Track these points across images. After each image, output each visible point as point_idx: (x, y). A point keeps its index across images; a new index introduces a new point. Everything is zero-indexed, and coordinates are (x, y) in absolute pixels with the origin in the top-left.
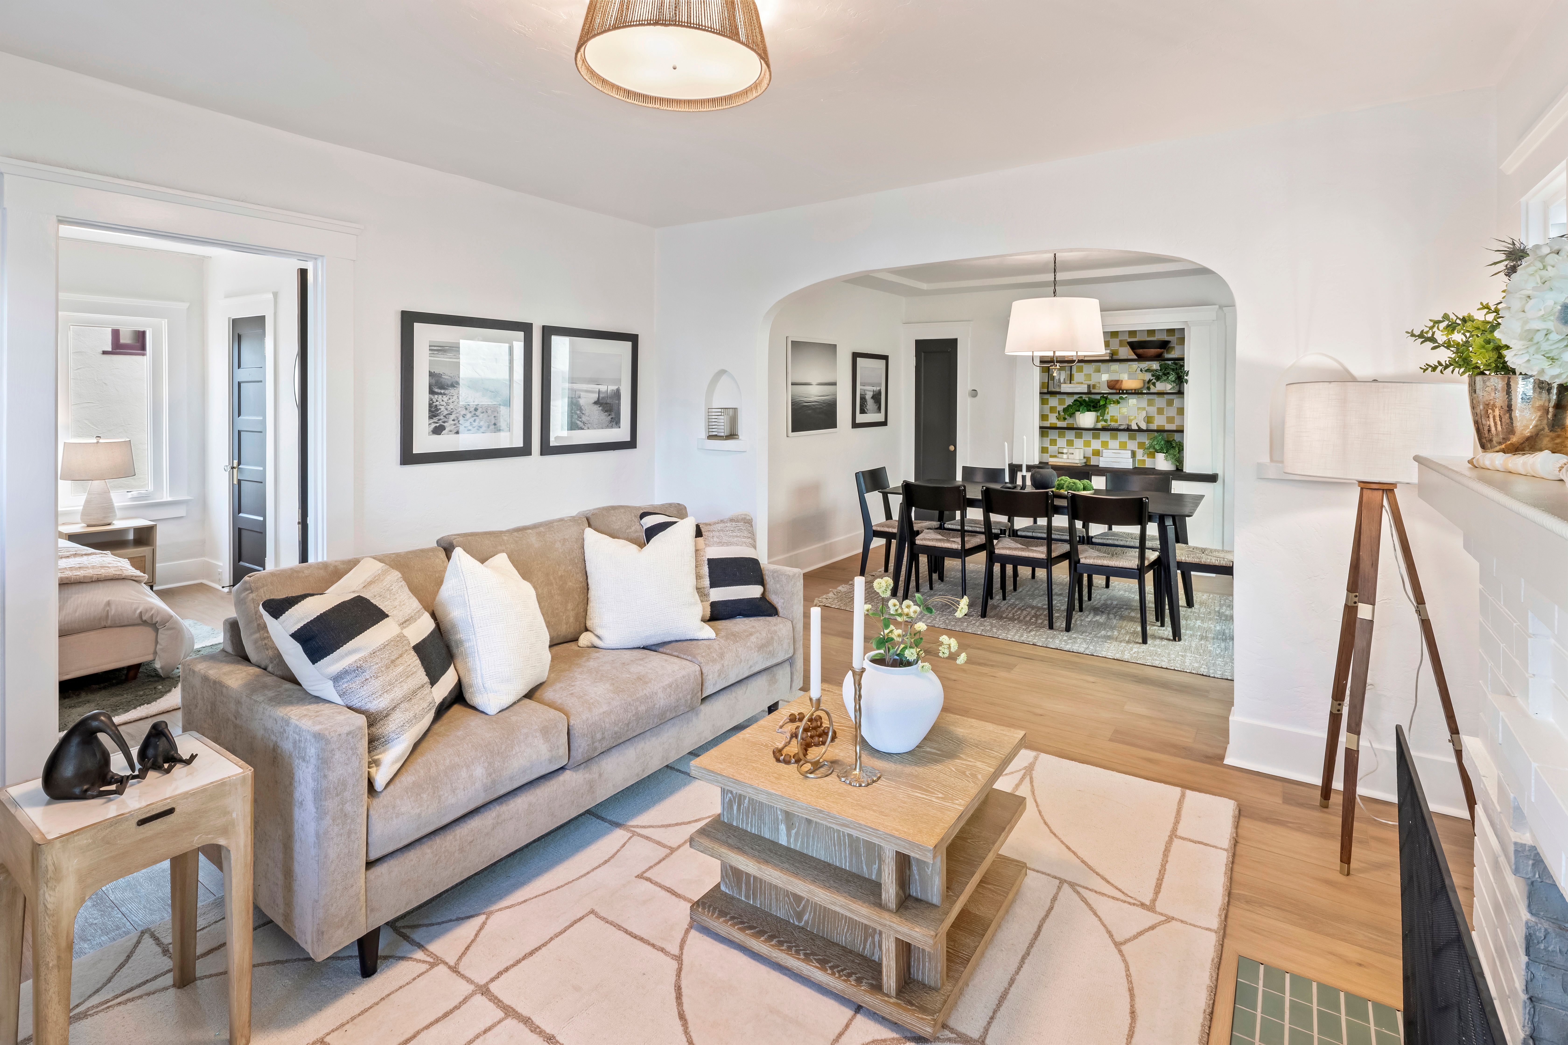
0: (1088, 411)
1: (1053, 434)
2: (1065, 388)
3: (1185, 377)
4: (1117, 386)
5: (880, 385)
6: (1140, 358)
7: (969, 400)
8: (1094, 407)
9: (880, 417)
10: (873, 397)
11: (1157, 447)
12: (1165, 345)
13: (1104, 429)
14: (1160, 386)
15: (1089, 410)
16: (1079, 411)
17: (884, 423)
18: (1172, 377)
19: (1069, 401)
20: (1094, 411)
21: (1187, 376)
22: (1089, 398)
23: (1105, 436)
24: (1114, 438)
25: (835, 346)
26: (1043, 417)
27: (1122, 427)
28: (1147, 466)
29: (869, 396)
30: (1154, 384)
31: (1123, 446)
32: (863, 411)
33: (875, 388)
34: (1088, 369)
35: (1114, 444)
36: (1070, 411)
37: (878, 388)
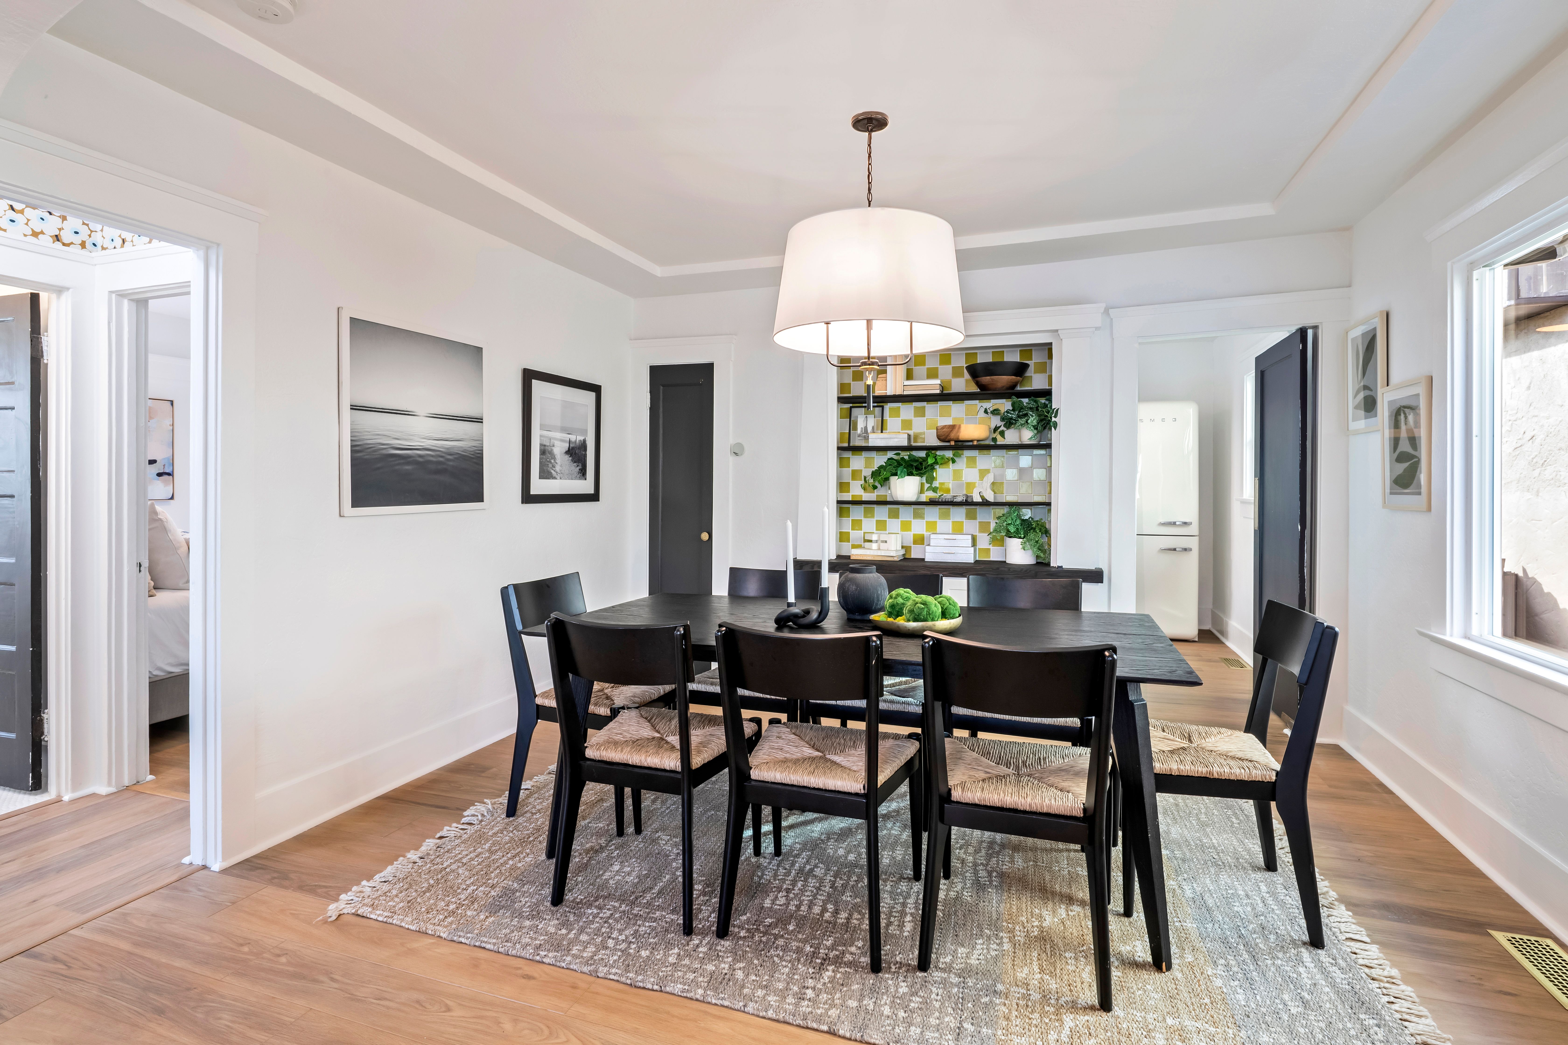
0: (908, 475)
1: (857, 512)
2: (876, 439)
3: (1053, 419)
4: (953, 435)
5: (584, 432)
6: (985, 392)
7: (732, 459)
8: (917, 469)
9: (586, 486)
10: (571, 452)
11: (1012, 529)
12: (1020, 369)
13: (932, 503)
14: (1011, 437)
15: (910, 474)
16: (896, 474)
17: (594, 497)
18: (1033, 420)
19: (880, 460)
20: (917, 475)
21: (1055, 417)
22: (909, 456)
23: (932, 513)
24: (945, 516)
25: (479, 350)
26: (842, 486)
27: (959, 499)
28: (992, 559)
29: (559, 449)
30: (1002, 434)
31: (958, 530)
32: (545, 474)
33: (573, 438)
34: (907, 411)
35: (944, 525)
36: (881, 476)
37: (582, 438)
